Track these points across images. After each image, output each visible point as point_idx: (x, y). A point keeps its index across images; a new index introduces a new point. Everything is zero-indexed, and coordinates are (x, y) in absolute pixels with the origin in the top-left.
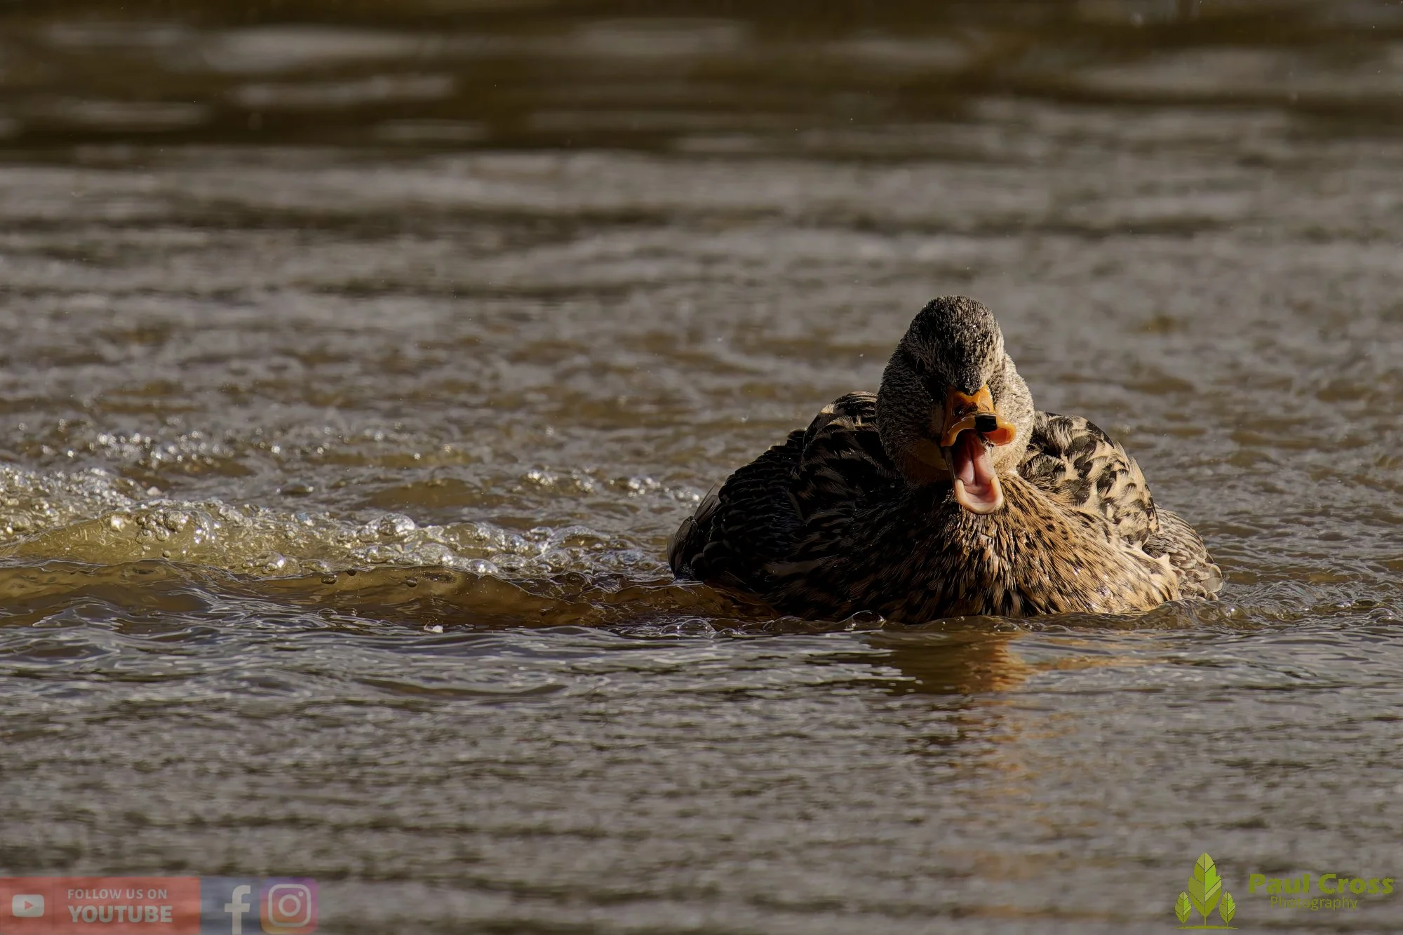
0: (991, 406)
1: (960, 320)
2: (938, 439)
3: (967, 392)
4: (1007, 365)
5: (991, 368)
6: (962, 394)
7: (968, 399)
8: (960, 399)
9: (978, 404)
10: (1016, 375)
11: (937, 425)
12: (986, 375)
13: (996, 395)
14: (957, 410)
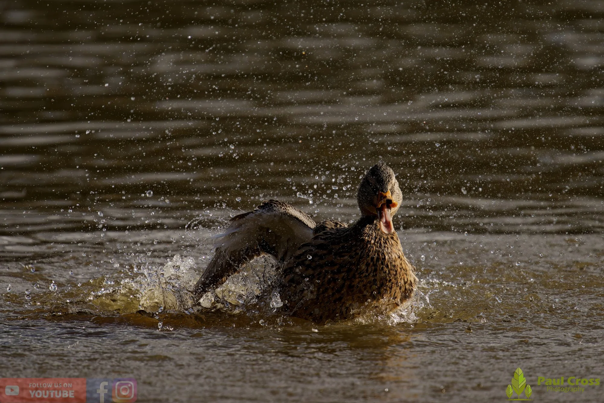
0: (391, 196)
1: (382, 171)
2: (375, 206)
3: (384, 192)
4: (396, 184)
5: (391, 185)
6: (383, 193)
7: (384, 194)
8: (382, 194)
9: (387, 196)
10: (398, 187)
11: (375, 201)
12: (389, 187)
13: (392, 193)
14: (381, 197)
